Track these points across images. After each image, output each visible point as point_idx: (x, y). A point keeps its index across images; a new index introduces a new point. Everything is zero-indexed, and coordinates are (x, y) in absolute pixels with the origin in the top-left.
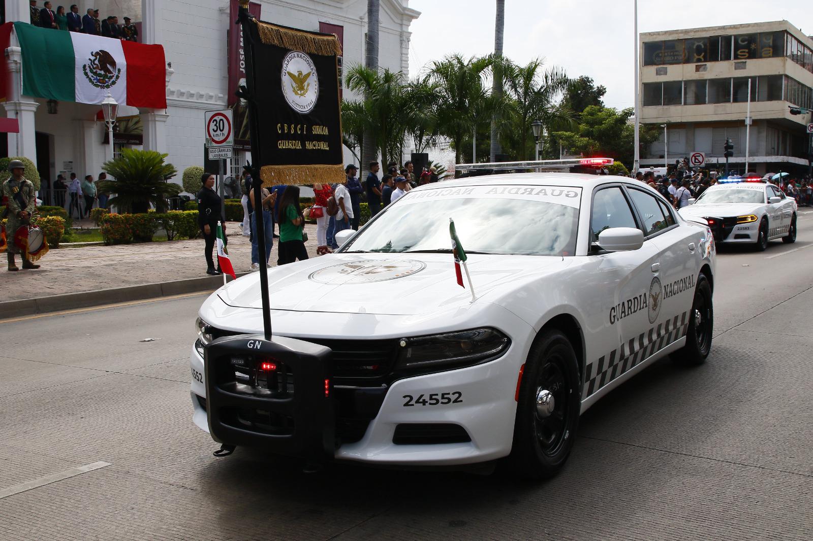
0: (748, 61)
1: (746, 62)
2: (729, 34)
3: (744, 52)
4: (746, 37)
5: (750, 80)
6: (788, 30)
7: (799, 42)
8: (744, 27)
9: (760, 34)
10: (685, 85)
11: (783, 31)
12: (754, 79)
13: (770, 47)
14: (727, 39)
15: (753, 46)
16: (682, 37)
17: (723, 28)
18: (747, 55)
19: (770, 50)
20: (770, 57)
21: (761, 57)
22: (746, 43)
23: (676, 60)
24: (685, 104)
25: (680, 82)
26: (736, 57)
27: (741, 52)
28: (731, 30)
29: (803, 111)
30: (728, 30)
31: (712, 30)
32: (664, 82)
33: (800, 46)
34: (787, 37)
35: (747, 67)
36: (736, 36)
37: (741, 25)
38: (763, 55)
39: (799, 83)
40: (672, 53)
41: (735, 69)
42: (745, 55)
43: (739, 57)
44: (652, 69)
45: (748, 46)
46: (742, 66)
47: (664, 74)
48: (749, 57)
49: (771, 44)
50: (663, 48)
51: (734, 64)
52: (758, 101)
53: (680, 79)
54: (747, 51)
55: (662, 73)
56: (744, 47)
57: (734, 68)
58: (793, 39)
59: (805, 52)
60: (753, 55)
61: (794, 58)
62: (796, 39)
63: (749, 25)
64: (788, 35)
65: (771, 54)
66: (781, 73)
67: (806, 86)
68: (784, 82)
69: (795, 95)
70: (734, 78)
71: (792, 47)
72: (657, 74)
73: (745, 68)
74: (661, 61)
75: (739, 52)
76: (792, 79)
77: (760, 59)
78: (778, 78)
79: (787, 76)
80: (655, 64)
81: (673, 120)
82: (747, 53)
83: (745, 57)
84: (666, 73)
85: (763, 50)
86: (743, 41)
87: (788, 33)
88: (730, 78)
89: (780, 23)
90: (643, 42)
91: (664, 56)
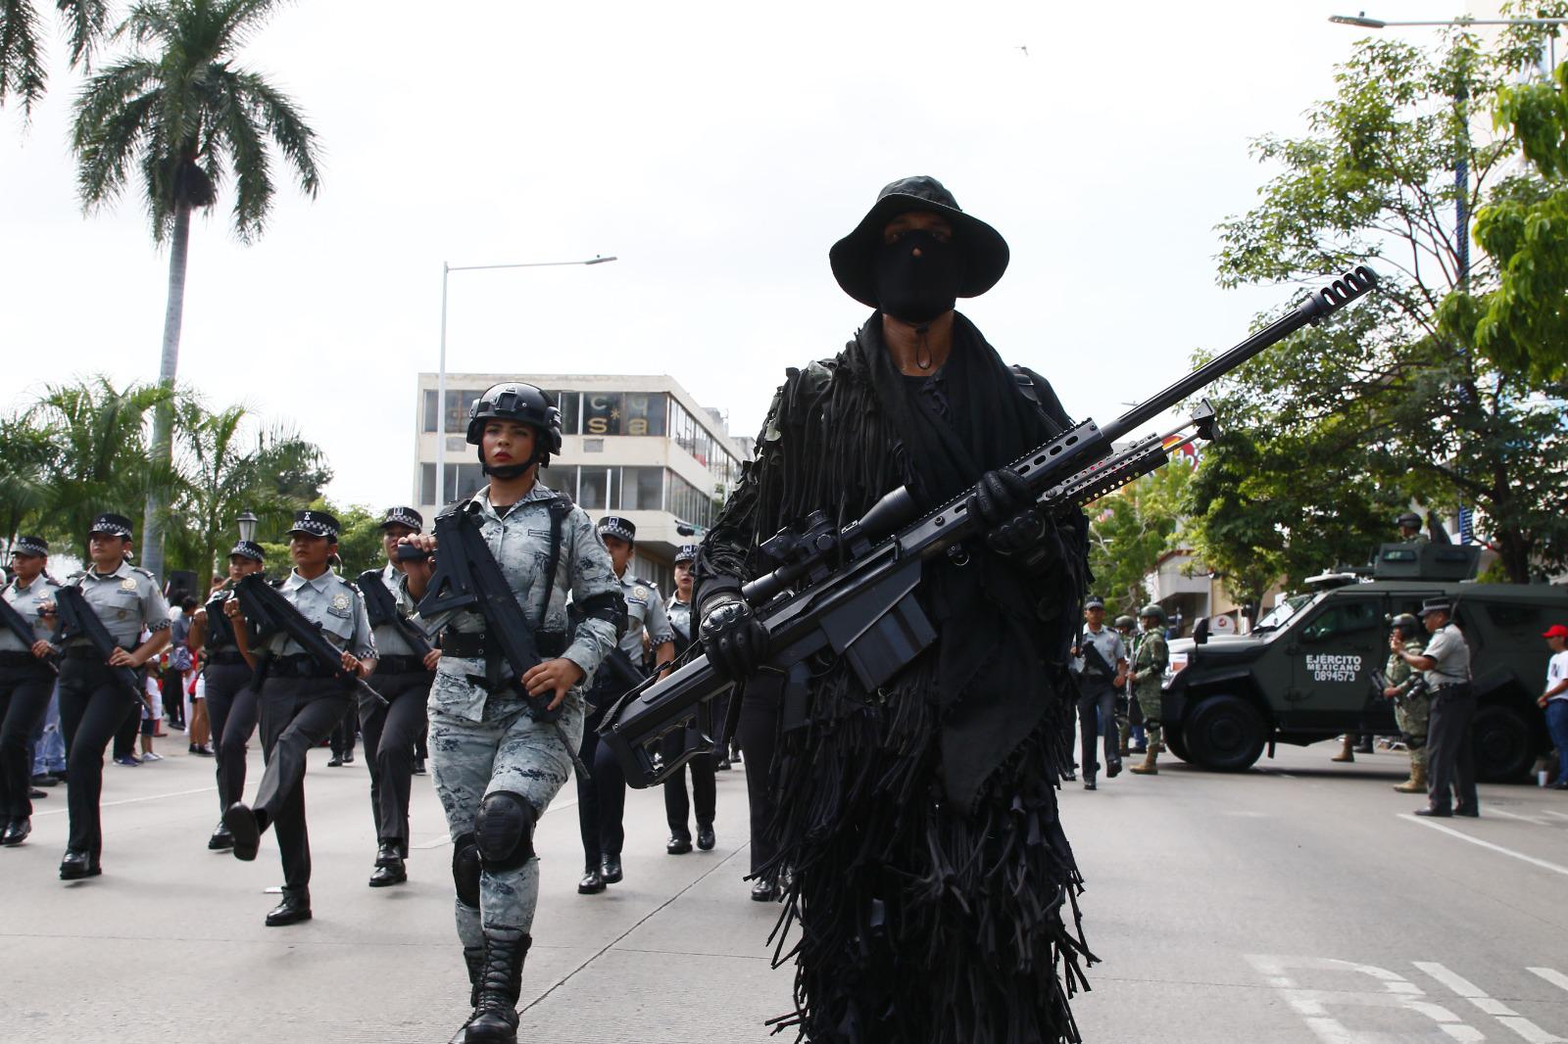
0: (607, 438)
1: (602, 440)
2: (576, 390)
3: (600, 423)
4: (604, 398)
5: (609, 472)
6: (673, 393)
8: (601, 380)
9: (627, 394)
11: (664, 393)
12: (616, 469)
13: (642, 417)
14: (572, 398)
15: (615, 414)
17: (566, 378)
18: (605, 428)
19: (642, 424)
20: (642, 435)
21: (627, 434)
22: (604, 407)
26: (587, 430)
27: (596, 422)
28: (578, 382)
29: (697, 531)
30: (574, 382)
31: (546, 380)
32: (461, 465)
33: (689, 419)
34: (671, 404)
35: (605, 448)
36: (587, 396)
37: (595, 376)
38: (631, 431)
39: (687, 484)
41: (585, 450)
42: (600, 429)
43: (591, 430)
44: (440, 439)
45: (607, 414)
46: (598, 446)
48: (609, 432)
49: (645, 413)
50: (460, 403)
51: (582, 442)
54: (604, 421)
55: (456, 447)
56: (599, 414)
57: (582, 448)
58: (680, 407)
59: (697, 437)
60: (614, 429)
61: (682, 443)
63: (608, 378)
64: (673, 402)
65: (644, 431)
66: (661, 464)
67: (698, 490)
68: (665, 476)
69: (681, 505)
70: (583, 467)
71: (678, 423)
73: (601, 451)
74: (455, 426)
75: (591, 423)
76: (677, 475)
77: (627, 437)
78: (656, 471)
79: (670, 470)
80: (446, 431)
82: (605, 424)
83: (603, 431)
85: (632, 422)
86: (599, 404)
87: (672, 397)
88: (576, 466)
89: (660, 379)
90: (424, 390)
91: (462, 418)
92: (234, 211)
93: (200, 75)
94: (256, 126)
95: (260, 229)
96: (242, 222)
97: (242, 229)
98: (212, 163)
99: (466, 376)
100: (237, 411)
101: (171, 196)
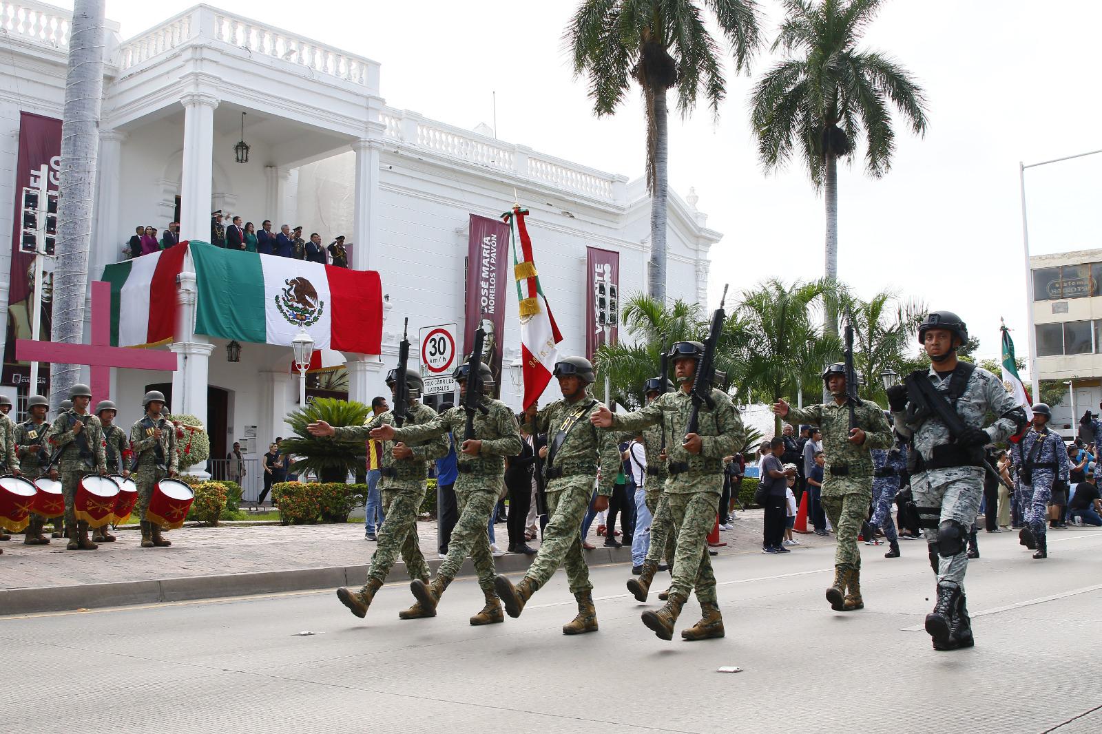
10: (1095, 326)
16: (1087, 260)
23: (1079, 292)
24: (1097, 352)
25: (1089, 321)
32: (1065, 323)
40: (1073, 284)
44: (1047, 305)
47: (1065, 312)
50: (1062, 276)
53: (1087, 318)
55: (1060, 310)
72: (1054, 312)
74: (1059, 294)
80: (1051, 299)
81: (1081, 375)
84: (1066, 310)
90: (1031, 270)
91: (1063, 287)
92: (867, 155)
93: (832, 62)
94: (876, 91)
95: (888, 166)
96: (874, 164)
97: (874, 167)
98: (850, 124)
99: (1063, 255)
100: (881, 298)
101: (821, 152)
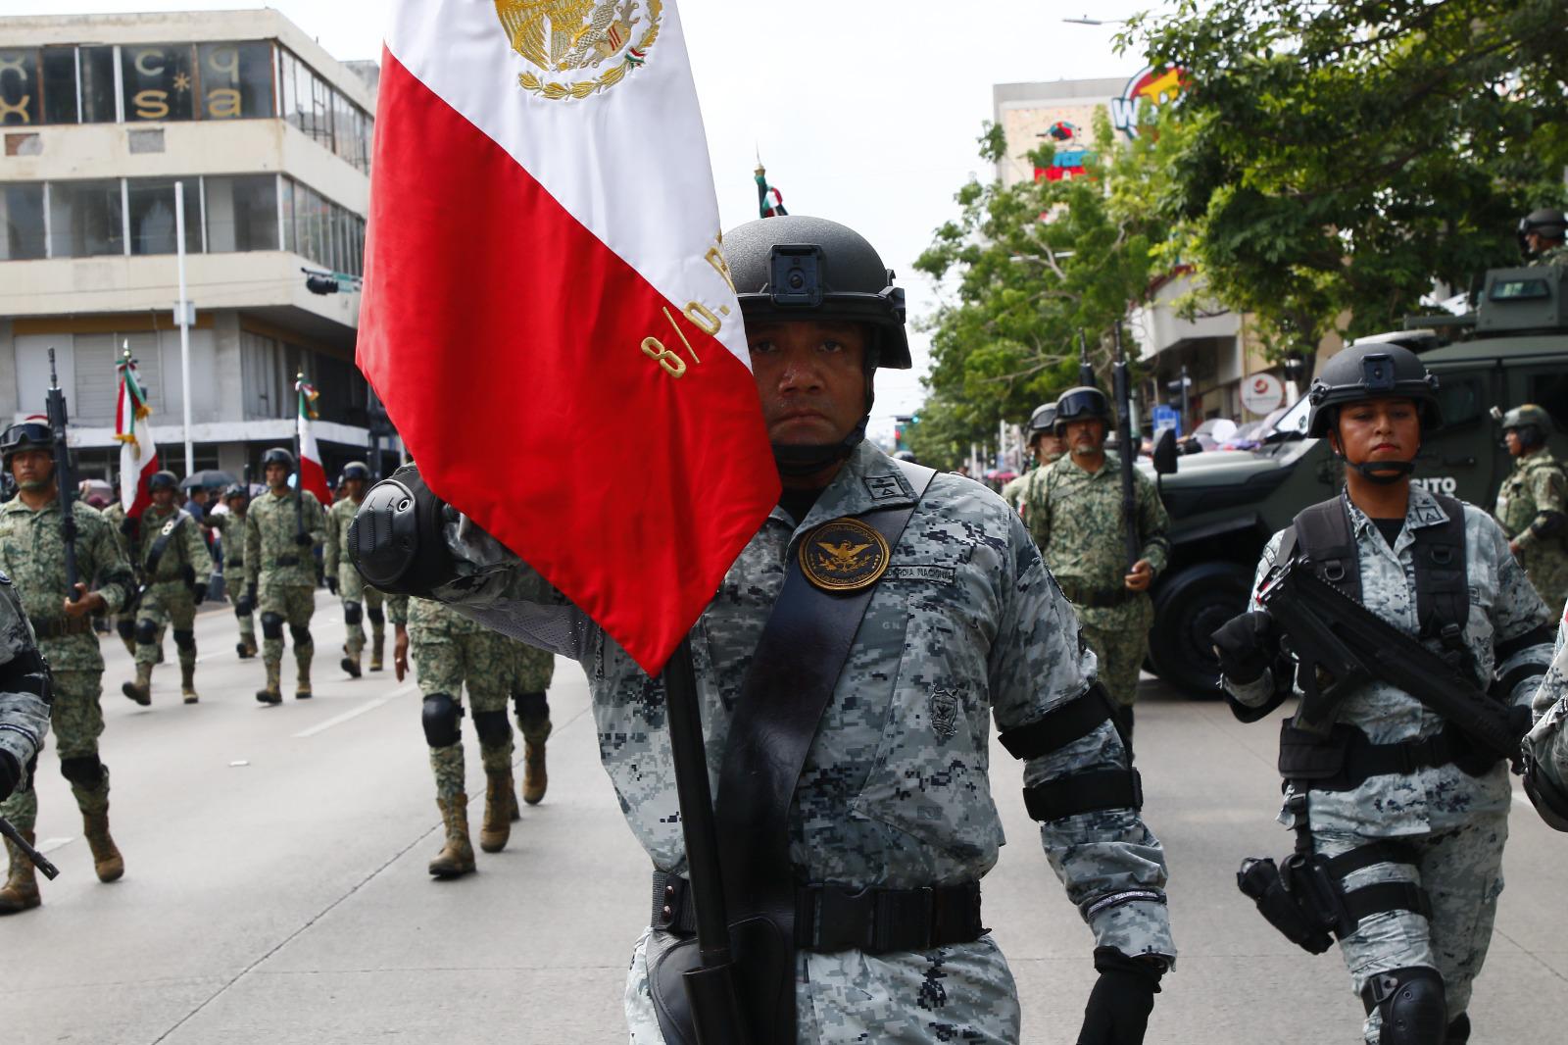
0: (169, 126)
1: (162, 130)
2: (105, 41)
3: (155, 99)
4: (159, 54)
5: (179, 187)
6: (283, 39)
7: (317, 75)
8: (148, 21)
9: (200, 44)
11: (266, 39)
12: (190, 182)
13: (231, 86)
14: (101, 57)
15: (181, 83)
17: (85, 20)
18: (165, 108)
19: (232, 97)
20: (233, 117)
21: (206, 116)
22: (159, 70)
26: (132, 114)
27: (146, 99)
28: (108, 27)
29: (343, 284)
30: (98, 28)
31: (51, 25)
33: (319, 85)
34: (281, 58)
35: (167, 145)
36: (126, 50)
37: (139, 15)
38: (213, 111)
39: (325, 198)
41: (132, 150)
42: (158, 110)
43: (141, 113)
45: (166, 83)
46: (154, 143)
48: (173, 117)
49: (235, 79)
51: (126, 135)
52: (208, 251)
54: (163, 95)
56: (152, 84)
57: (126, 147)
58: (299, 65)
59: (337, 108)
60: (182, 109)
61: (304, 123)
62: (306, 65)
63: (163, 17)
64: (284, 55)
65: (237, 110)
66: (272, 167)
67: (345, 210)
68: (281, 186)
69: (315, 236)
70: (131, 180)
71: (297, 91)
73: (161, 149)
75: (138, 100)
76: (303, 185)
77: (205, 124)
78: (264, 182)
79: (288, 177)
82: (165, 101)
83: (159, 115)
85: (212, 96)
86: (148, 65)
87: (282, 46)
88: (119, 179)
89: (257, 15)
